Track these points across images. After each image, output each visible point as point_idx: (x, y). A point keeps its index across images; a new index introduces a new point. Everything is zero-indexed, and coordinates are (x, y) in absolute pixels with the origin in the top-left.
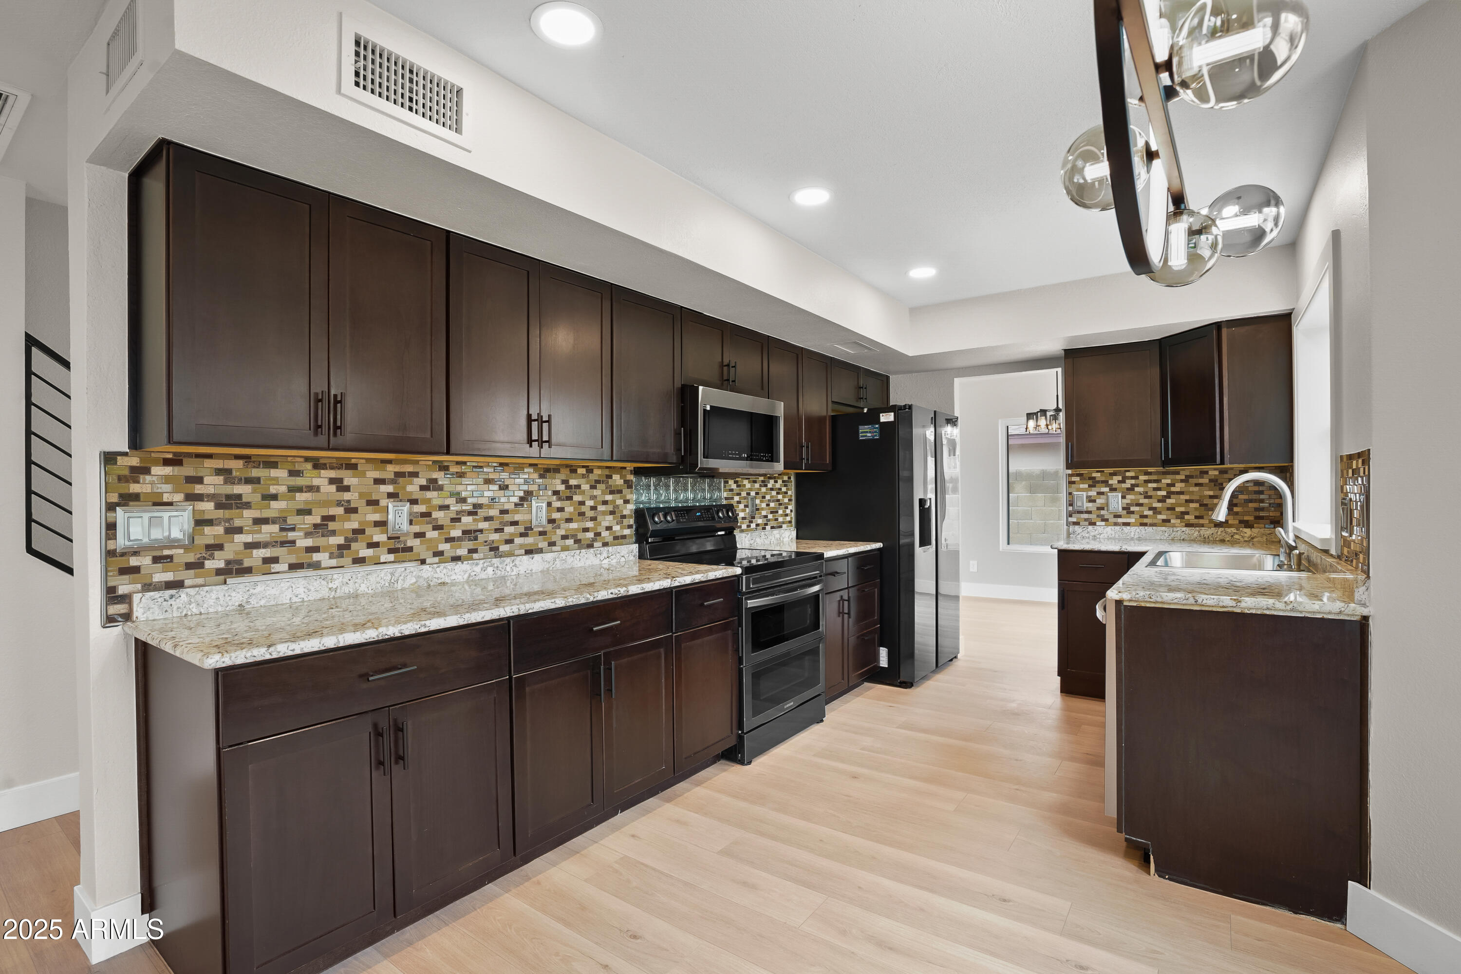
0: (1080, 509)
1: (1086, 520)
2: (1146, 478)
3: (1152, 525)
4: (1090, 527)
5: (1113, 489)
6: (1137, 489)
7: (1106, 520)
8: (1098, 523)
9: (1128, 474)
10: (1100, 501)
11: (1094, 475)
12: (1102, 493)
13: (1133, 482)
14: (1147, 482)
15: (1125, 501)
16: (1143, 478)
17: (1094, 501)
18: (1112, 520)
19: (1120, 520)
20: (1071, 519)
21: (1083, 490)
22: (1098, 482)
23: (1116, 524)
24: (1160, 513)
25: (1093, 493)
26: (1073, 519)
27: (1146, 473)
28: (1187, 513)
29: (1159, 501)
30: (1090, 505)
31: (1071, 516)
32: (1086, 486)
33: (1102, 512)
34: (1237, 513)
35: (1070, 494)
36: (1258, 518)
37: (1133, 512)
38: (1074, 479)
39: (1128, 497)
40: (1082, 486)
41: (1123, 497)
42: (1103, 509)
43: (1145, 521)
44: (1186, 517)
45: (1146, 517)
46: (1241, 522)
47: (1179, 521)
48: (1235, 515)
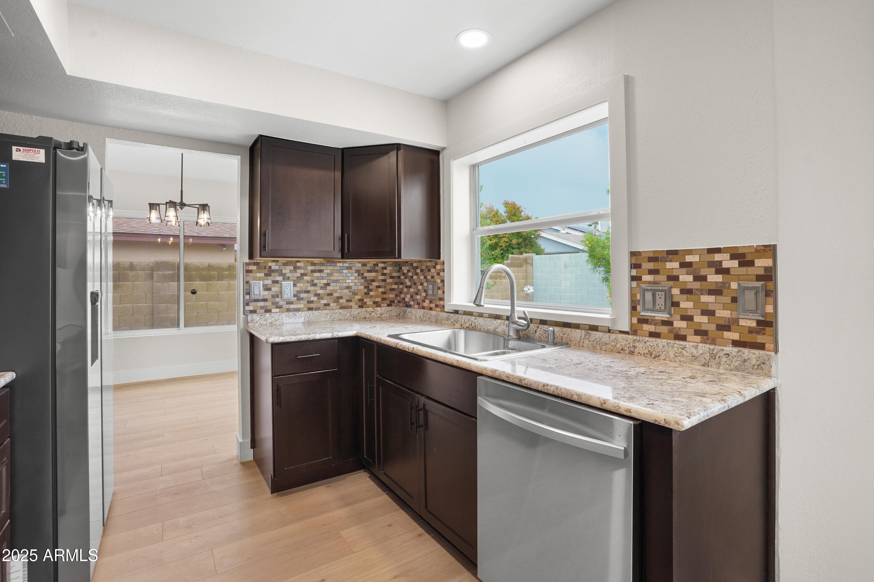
0: (257, 298)
1: (262, 308)
2: (312, 268)
3: (318, 309)
4: (268, 315)
5: (286, 278)
6: (306, 278)
7: (281, 307)
8: (273, 310)
9: (298, 264)
10: (275, 289)
11: (270, 264)
12: (276, 282)
13: (302, 271)
14: (313, 271)
15: (297, 289)
16: (310, 268)
17: (269, 289)
18: (286, 306)
19: (292, 306)
20: (248, 308)
21: (260, 279)
22: (274, 271)
23: (288, 310)
24: (322, 299)
25: (268, 282)
26: (250, 308)
27: (313, 264)
28: (341, 298)
29: (322, 288)
30: (266, 293)
31: (248, 304)
32: (262, 275)
33: (277, 300)
34: (371, 297)
35: (247, 282)
36: (383, 299)
37: (302, 299)
38: (251, 268)
39: (298, 285)
40: (258, 275)
41: (295, 285)
42: (278, 296)
43: (312, 305)
44: (341, 301)
45: (312, 302)
46: (374, 303)
47: (335, 304)
48: (371, 298)
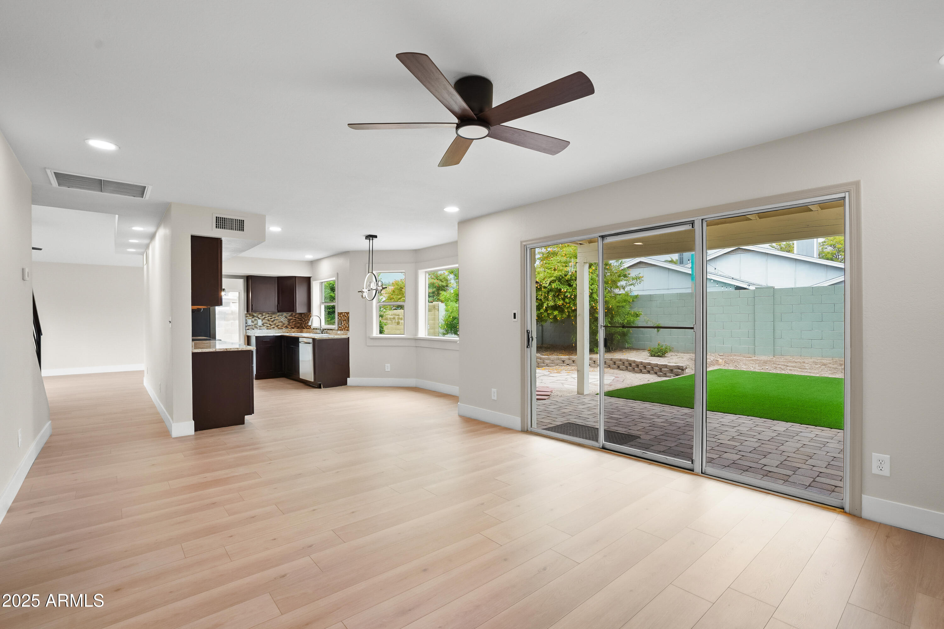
0: (249, 325)
1: (251, 328)
2: (268, 315)
3: (270, 329)
4: (253, 330)
5: (259, 319)
6: (266, 318)
7: (257, 328)
8: (255, 328)
9: (263, 314)
10: (255, 322)
11: (253, 314)
12: (256, 320)
13: (265, 316)
14: (268, 316)
15: (263, 322)
16: (267, 315)
17: (254, 322)
18: (259, 328)
19: (261, 328)
20: (246, 328)
21: (250, 319)
22: (255, 316)
23: (260, 329)
24: (272, 325)
25: (253, 320)
26: (247, 328)
27: (268, 314)
28: (279, 325)
29: (272, 322)
30: (252, 323)
31: (246, 327)
32: (251, 317)
33: (256, 326)
34: (290, 325)
35: (246, 320)
36: (295, 326)
37: (265, 326)
38: (247, 315)
39: (263, 321)
40: (250, 317)
41: (262, 321)
42: (256, 325)
43: (268, 328)
44: (279, 326)
45: (268, 327)
46: (291, 327)
47: (277, 327)
